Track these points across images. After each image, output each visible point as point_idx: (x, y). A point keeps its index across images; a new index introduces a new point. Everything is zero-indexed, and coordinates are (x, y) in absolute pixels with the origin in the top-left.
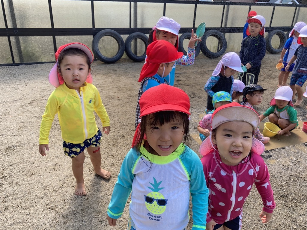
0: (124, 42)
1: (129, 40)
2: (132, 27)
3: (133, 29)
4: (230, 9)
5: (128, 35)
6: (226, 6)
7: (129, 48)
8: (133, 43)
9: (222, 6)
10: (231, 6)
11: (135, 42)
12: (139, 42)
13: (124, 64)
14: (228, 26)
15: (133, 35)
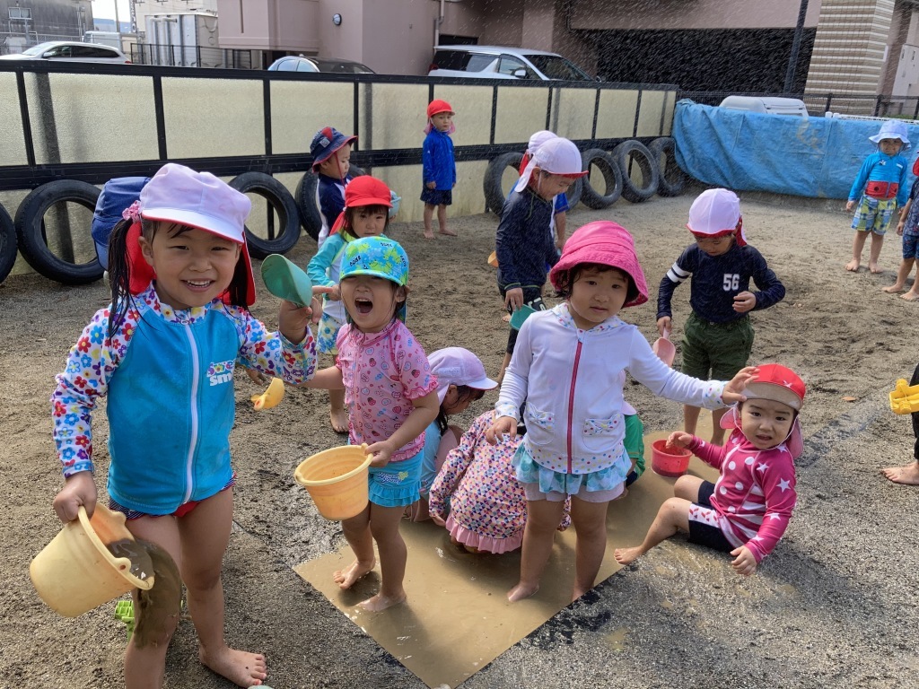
0: (13, 217)
1: (29, 209)
2: (40, 159)
3: (44, 168)
4: (374, 94)
5: (27, 192)
6: (361, 86)
7: (38, 238)
8: (49, 217)
9: (351, 86)
10: (376, 87)
11: (58, 214)
12: (77, 215)
13: (19, 301)
14: (377, 145)
15: (46, 191)
